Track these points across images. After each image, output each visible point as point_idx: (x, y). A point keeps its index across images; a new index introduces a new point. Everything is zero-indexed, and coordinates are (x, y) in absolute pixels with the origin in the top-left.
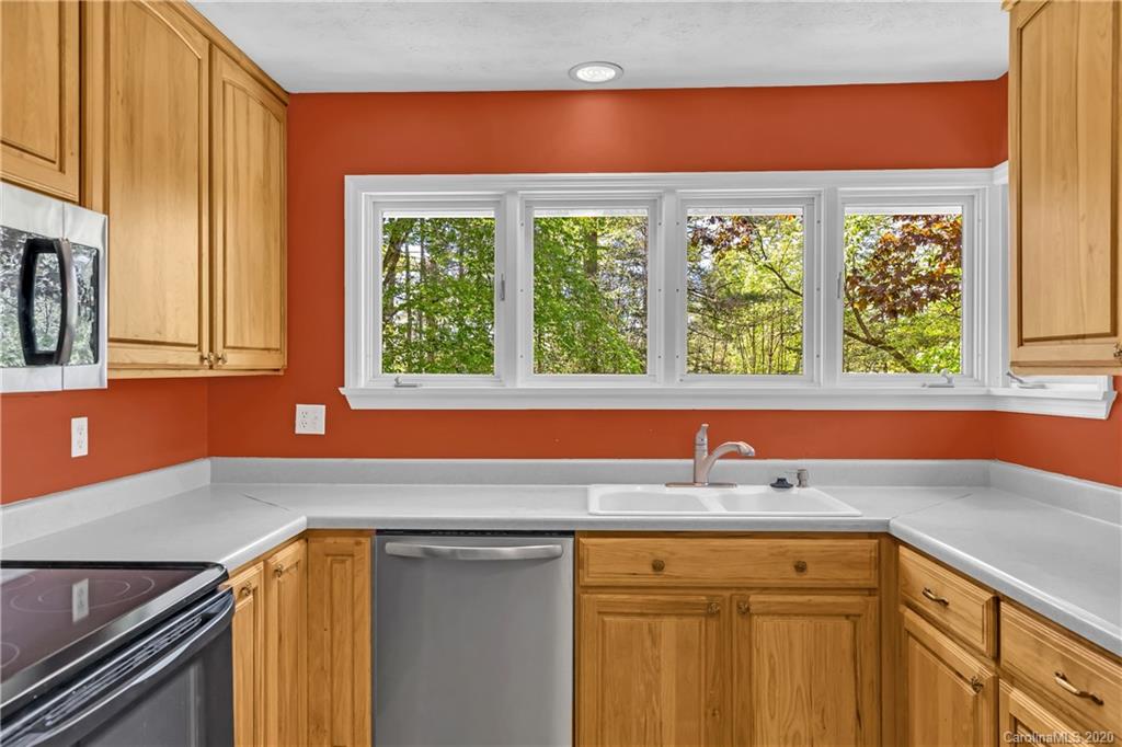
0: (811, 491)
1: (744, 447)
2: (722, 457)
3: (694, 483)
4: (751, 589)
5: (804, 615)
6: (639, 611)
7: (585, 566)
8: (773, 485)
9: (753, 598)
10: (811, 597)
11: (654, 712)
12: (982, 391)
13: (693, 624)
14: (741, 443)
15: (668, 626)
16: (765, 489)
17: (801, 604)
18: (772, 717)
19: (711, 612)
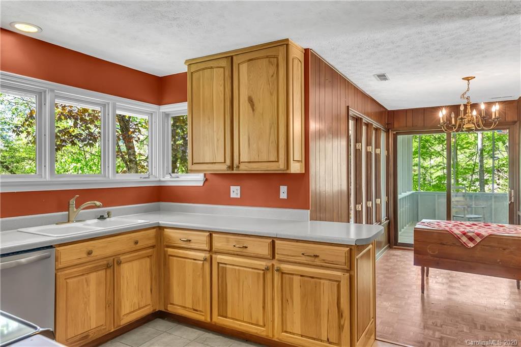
0: (112, 219)
1: (98, 203)
2: (84, 209)
3: (69, 221)
4: (119, 254)
5: (136, 259)
6: (82, 274)
7: (59, 260)
8: (98, 219)
9: (121, 258)
10: (138, 253)
11: (87, 314)
12: (157, 179)
13: (102, 273)
14: (95, 202)
15: (93, 277)
16: (96, 221)
17: (136, 256)
18: (127, 300)
19: (108, 267)
